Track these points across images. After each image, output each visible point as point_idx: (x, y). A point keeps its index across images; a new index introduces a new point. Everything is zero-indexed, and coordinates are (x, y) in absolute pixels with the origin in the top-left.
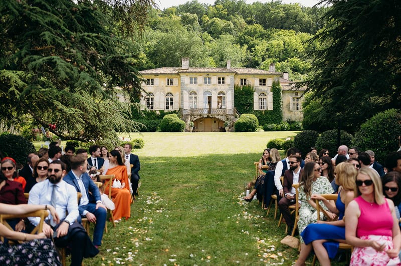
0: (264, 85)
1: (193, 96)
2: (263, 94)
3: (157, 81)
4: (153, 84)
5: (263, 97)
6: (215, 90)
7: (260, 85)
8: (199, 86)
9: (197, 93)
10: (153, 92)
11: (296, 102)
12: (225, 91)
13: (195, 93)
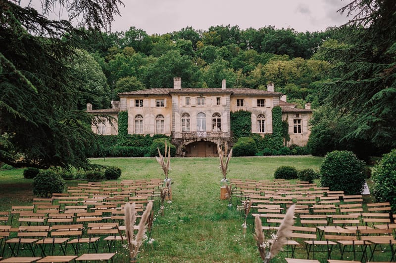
0: (262, 106)
1: (186, 118)
2: (261, 115)
3: (146, 102)
4: (142, 106)
5: (261, 119)
6: (210, 111)
7: (258, 105)
8: (193, 108)
9: (190, 114)
10: (142, 114)
11: (297, 124)
12: (220, 113)
13: (188, 115)
